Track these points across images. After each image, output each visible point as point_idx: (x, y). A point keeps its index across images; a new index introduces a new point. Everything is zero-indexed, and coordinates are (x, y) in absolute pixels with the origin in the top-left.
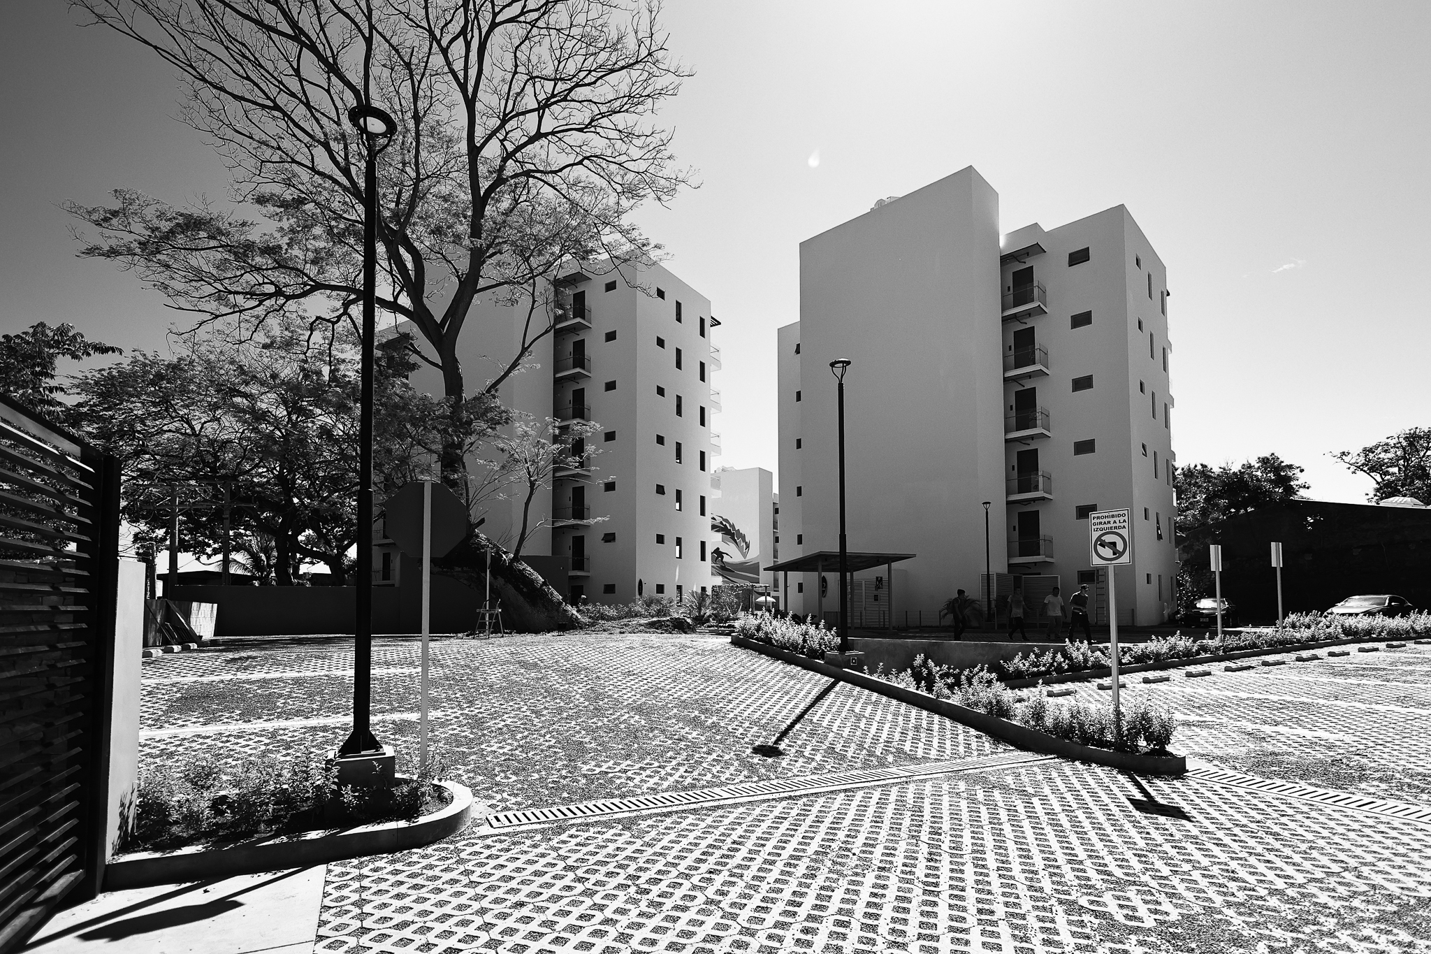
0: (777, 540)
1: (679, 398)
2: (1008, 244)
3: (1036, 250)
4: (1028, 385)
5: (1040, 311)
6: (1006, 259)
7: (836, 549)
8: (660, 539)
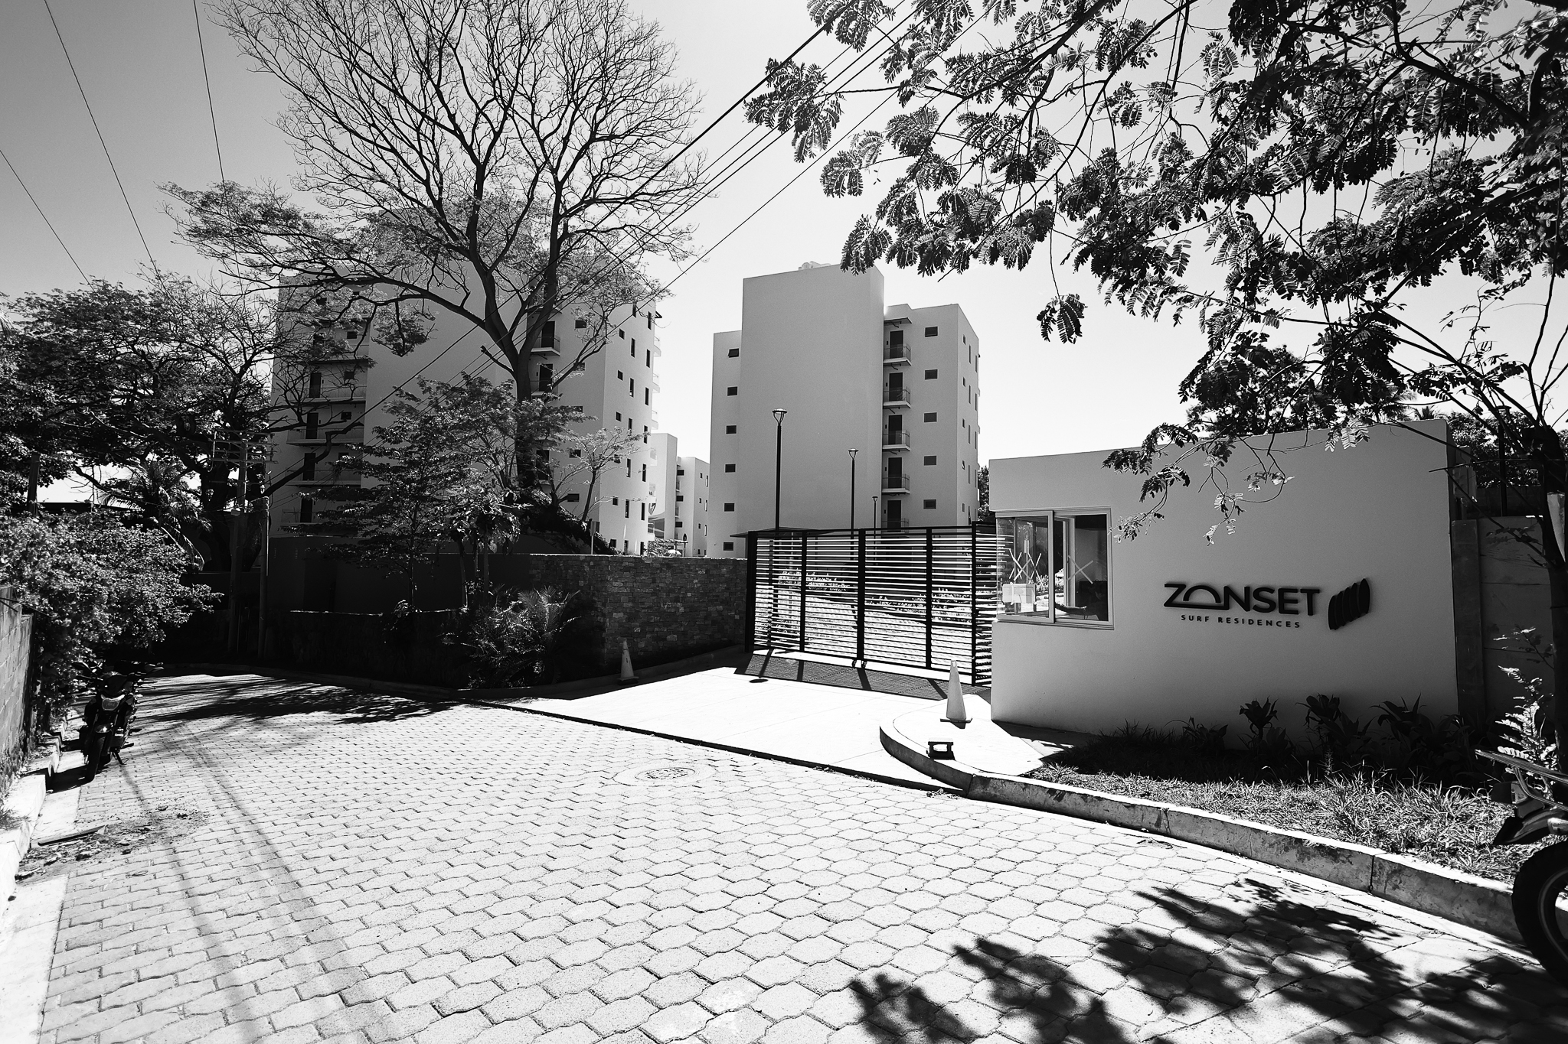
0: (680, 498)
1: (632, 381)
2: (889, 313)
3: (907, 321)
4: (898, 413)
5: (907, 364)
6: (886, 323)
7: (774, 526)
8: (615, 502)
